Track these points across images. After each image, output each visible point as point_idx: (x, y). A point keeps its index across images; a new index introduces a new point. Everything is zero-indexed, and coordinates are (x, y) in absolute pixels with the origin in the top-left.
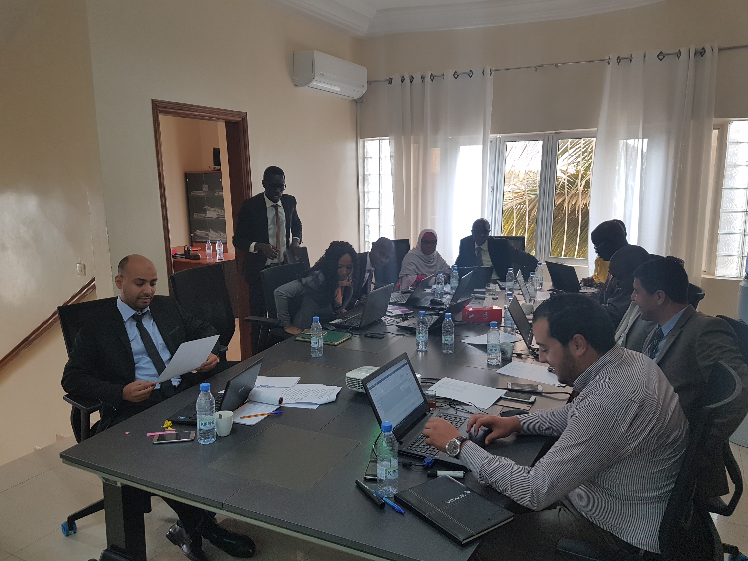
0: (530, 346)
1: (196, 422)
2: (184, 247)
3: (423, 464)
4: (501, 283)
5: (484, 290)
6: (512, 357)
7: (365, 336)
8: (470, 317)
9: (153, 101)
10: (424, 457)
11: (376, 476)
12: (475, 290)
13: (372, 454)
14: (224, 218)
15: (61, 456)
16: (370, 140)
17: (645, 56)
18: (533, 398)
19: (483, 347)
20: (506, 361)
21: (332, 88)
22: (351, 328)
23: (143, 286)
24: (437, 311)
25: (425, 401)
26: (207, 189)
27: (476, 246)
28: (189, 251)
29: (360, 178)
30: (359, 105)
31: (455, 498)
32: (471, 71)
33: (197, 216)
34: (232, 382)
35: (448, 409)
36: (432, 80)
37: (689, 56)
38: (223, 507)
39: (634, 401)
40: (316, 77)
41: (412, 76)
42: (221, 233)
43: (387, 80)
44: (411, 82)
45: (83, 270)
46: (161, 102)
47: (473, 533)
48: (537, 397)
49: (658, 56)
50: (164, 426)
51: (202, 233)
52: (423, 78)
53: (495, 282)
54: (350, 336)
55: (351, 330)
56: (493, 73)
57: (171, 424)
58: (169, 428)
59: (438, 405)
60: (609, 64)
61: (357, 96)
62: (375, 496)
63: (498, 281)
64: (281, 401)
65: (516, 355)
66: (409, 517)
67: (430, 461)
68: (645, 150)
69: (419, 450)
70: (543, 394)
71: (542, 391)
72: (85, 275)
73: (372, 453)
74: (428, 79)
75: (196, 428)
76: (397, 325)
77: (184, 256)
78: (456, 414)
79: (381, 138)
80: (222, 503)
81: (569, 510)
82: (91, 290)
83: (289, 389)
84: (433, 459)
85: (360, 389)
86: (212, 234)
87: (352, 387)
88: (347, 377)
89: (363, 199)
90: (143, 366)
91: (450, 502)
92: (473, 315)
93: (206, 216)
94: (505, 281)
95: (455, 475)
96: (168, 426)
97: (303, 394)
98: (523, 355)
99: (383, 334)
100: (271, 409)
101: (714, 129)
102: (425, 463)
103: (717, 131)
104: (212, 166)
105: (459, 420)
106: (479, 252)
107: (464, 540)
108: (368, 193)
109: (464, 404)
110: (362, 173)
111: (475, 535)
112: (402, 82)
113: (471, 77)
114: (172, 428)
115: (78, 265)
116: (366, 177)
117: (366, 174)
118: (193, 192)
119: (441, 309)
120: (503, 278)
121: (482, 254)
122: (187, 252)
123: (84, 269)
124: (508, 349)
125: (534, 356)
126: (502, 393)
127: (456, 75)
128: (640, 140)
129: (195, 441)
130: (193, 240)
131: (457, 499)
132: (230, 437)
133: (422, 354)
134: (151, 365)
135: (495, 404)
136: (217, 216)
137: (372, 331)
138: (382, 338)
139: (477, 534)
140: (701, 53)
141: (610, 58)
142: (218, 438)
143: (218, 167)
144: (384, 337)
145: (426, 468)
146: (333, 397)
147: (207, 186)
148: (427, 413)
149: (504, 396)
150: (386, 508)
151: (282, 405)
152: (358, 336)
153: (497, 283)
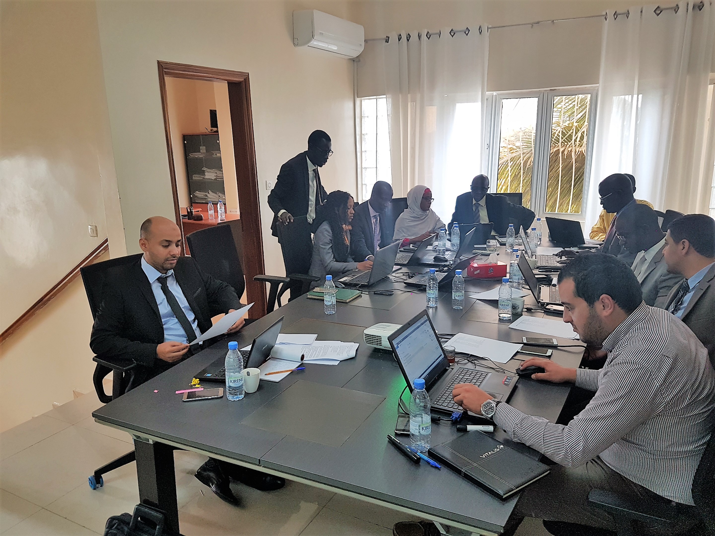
0: (539, 300)
1: (225, 379)
2: (187, 208)
3: (451, 419)
4: (500, 238)
5: (485, 246)
6: (523, 312)
7: (375, 294)
8: (475, 273)
9: (159, 62)
10: (452, 412)
11: (409, 431)
12: (475, 246)
13: (398, 409)
14: (223, 180)
15: (94, 415)
16: (367, 99)
17: (641, 12)
18: (549, 352)
19: (494, 303)
20: (516, 316)
21: (329, 47)
22: (360, 285)
23: (170, 247)
24: (442, 268)
25: (445, 357)
26: (205, 151)
27: (474, 202)
28: (191, 212)
29: (358, 137)
30: (356, 64)
31: (489, 453)
32: (467, 28)
33: (196, 177)
34: (257, 341)
35: (466, 364)
36: (429, 38)
37: (687, 9)
38: (260, 463)
39: (667, 356)
40: (315, 36)
41: (409, 34)
42: (220, 194)
43: (384, 39)
44: (408, 40)
45: (95, 232)
46: (166, 63)
47: (513, 487)
48: (553, 350)
49: (655, 11)
50: (192, 384)
51: (201, 194)
52: (419, 37)
53: (494, 238)
54: (360, 293)
55: (360, 287)
56: (489, 30)
57: (199, 382)
58: (197, 386)
59: (456, 360)
60: (606, 20)
61: (355, 54)
62: (410, 451)
63: (497, 237)
64: (303, 357)
65: (526, 310)
66: (445, 472)
67: (458, 415)
68: (639, 106)
69: (445, 405)
70: (559, 348)
71: (557, 345)
72: (97, 236)
73: (399, 407)
74: (424, 37)
75: (225, 385)
76: (405, 282)
77: (187, 217)
78: (475, 369)
79: (378, 97)
80: (259, 460)
81: (596, 462)
82: (104, 251)
83: (308, 345)
84: (460, 414)
85: (378, 345)
86: (211, 196)
87: (370, 344)
88: (365, 334)
89: (360, 157)
90: (172, 327)
91: (484, 457)
92: (478, 271)
93: (205, 178)
94: (506, 237)
95: (485, 430)
96: (195, 384)
97: (322, 351)
98: (533, 309)
99: (392, 291)
100: (294, 366)
101: (710, 84)
102: (454, 418)
103: (713, 85)
104: (209, 128)
105: (481, 375)
106: (477, 208)
107: (504, 494)
108: (365, 152)
109: (482, 359)
110: (360, 133)
111: (515, 489)
112: (399, 40)
113: (467, 35)
114: (200, 385)
115: (89, 226)
116: (363, 136)
117: (363, 133)
118: (191, 154)
119: (445, 266)
120: (502, 234)
121: (480, 210)
122: (190, 213)
123: (95, 230)
124: (519, 303)
125: (544, 310)
126: (518, 347)
127: (452, 33)
128: (635, 96)
129: (224, 398)
130: (192, 202)
131: (491, 453)
132: (257, 393)
133: (433, 310)
134: (179, 326)
135: (512, 358)
136: (215, 178)
137: (381, 288)
138: (391, 295)
139: (516, 488)
140: (699, 7)
141: (606, 13)
142: (247, 394)
143: (215, 129)
144: (393, 294)
145: (454, 423)
146: (352, 354)
147: (205, 147)
148: (447, 368)
149: (521, 350)
150: (422, 463)
151: (304, 362)
152: (367, 293)
153: (496, 239)
